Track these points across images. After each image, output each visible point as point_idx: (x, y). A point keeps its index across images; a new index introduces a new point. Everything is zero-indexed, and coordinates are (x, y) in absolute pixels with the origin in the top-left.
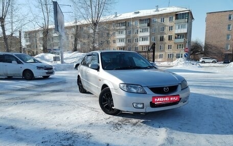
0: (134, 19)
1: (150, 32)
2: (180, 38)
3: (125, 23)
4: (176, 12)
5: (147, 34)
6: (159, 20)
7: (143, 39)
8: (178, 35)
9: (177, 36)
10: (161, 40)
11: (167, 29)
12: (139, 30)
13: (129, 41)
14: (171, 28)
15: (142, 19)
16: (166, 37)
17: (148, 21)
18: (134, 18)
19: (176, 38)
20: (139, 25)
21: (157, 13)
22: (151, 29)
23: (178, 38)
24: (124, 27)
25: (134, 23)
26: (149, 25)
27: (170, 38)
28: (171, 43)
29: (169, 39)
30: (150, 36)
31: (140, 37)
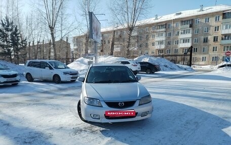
0: (175, 21)
1: (193, 34)
2: (228, 39)
3: (166, 25)
4: (224, 11)
5: (189, 35)
6: (203, 21)
7: (184, 40)
8: (225, 35)
9: (224, 37)
10: (204, 42)
11: (212, 29)
12: (180, 32)
13: (169, 43)
14: (217, 29)
15: (183, 20)
16: (211, 38)
17: (191, 22)
18: (176, 19)
19: (222, 39)
20: (180, 27)
21: (201, 13)
22: (193, 30)
23: (225, 39)
24: (164, 30)
25: (175, 25)
26: (191, 26)
27: (215, 39)
28: (217, 44)
29: (214, 41)
30: (192, 38)
31: (181, 39)
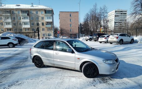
0: (17, 9)
1: (30, 20)
2: (49, 25)
3: (10, 11)
4: (45, 9)
5: (27, 20)
6: (35, 12)
7: (25, 23)
8: (48, 22)
9: (47, 23)
10: (37, 25)
11: (40, 18)
12: (21, 18)
13: (15, 24)
14: (43, 18)
15: (23, 10)
16: (40, 23)
17: (27, 12)
19: (46, 24)
20: (21, 14)
21: (32, 8)
22: (30, 17)
23: (48, 25)
24: (9, 14)
25: (17, 12)
26: (28, 15)
27: (43, 24)
28: (44, 27)
29: (42, 25)
30: (30, 22)
31: (23, 22)
